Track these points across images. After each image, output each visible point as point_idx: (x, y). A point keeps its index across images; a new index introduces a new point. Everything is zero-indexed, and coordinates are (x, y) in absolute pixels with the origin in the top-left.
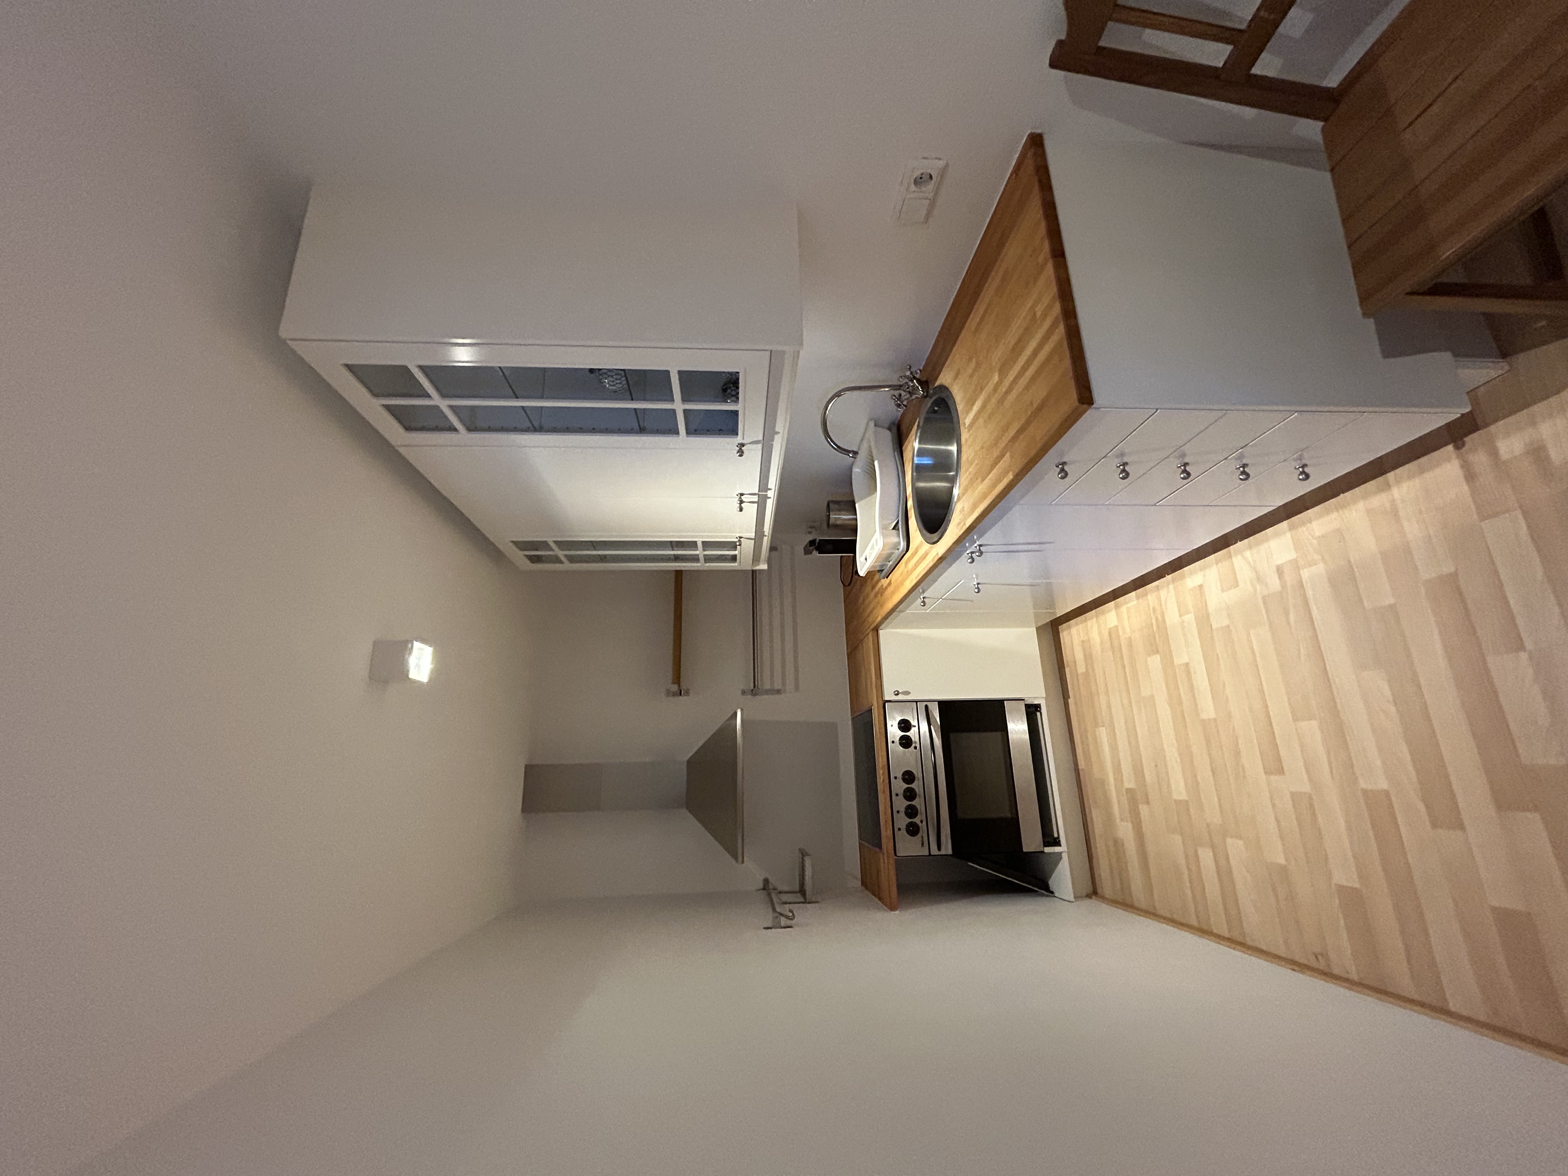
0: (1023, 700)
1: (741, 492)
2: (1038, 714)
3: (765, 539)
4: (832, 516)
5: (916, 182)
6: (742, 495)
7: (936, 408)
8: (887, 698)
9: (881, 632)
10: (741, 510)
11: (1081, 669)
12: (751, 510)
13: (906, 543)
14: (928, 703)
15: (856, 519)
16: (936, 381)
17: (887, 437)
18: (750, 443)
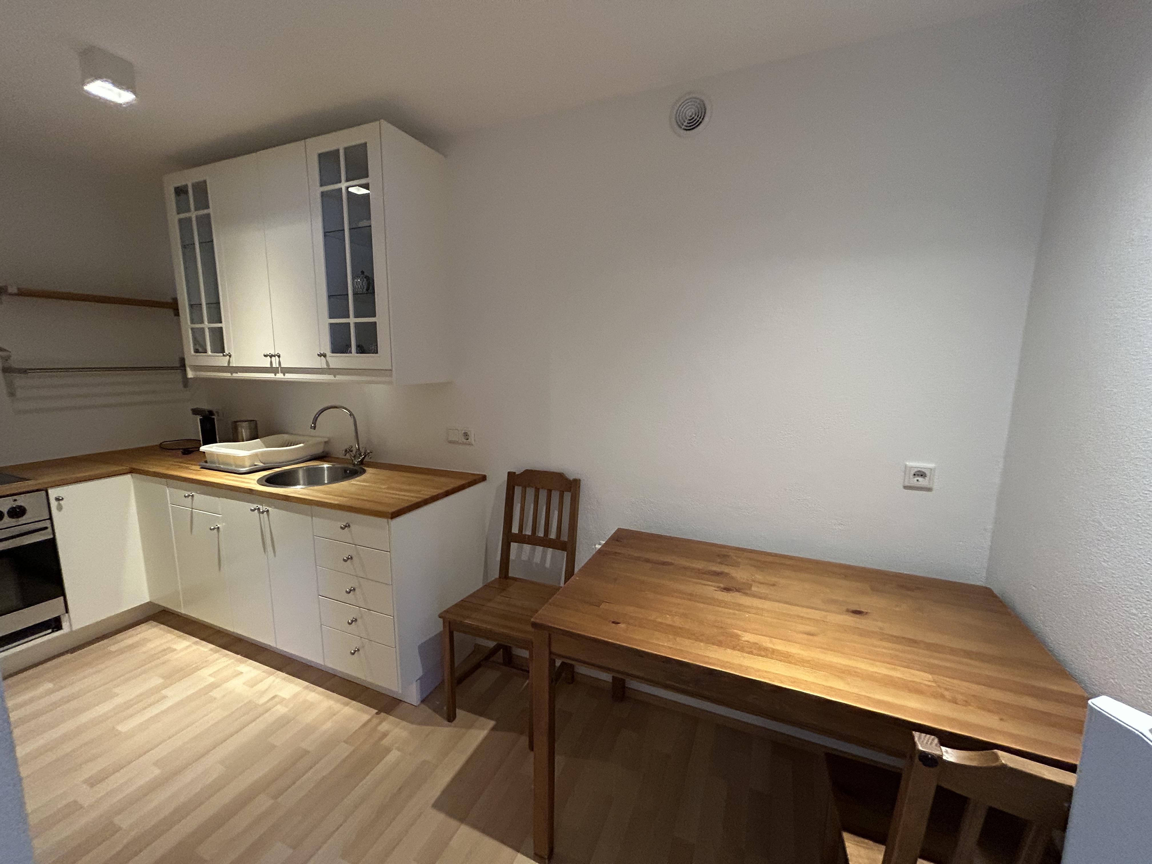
0: (67, 611)
1: (281, 356)
2: (50, 631)
3: (229, 375)
4: (245, 424)
5: (465, 433)
6: (279, 356)
7: (348, 472)
8: (50, 491)
9: (129, 476)
10: (265, 356)
11: (113, 648)
12: (266, 363)
13: (244, 472)
14: (50, 530)
15: (243, 441)
16: (367, 467)
17: (319, 450)
18: (327, 361)
